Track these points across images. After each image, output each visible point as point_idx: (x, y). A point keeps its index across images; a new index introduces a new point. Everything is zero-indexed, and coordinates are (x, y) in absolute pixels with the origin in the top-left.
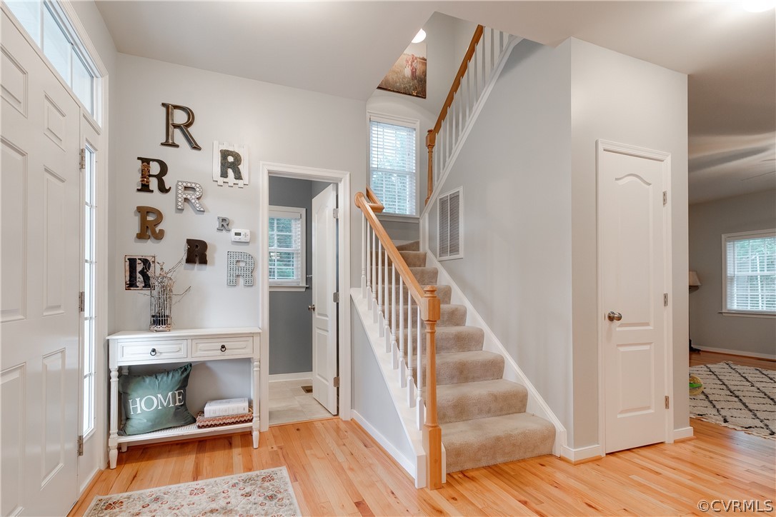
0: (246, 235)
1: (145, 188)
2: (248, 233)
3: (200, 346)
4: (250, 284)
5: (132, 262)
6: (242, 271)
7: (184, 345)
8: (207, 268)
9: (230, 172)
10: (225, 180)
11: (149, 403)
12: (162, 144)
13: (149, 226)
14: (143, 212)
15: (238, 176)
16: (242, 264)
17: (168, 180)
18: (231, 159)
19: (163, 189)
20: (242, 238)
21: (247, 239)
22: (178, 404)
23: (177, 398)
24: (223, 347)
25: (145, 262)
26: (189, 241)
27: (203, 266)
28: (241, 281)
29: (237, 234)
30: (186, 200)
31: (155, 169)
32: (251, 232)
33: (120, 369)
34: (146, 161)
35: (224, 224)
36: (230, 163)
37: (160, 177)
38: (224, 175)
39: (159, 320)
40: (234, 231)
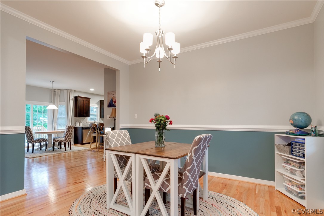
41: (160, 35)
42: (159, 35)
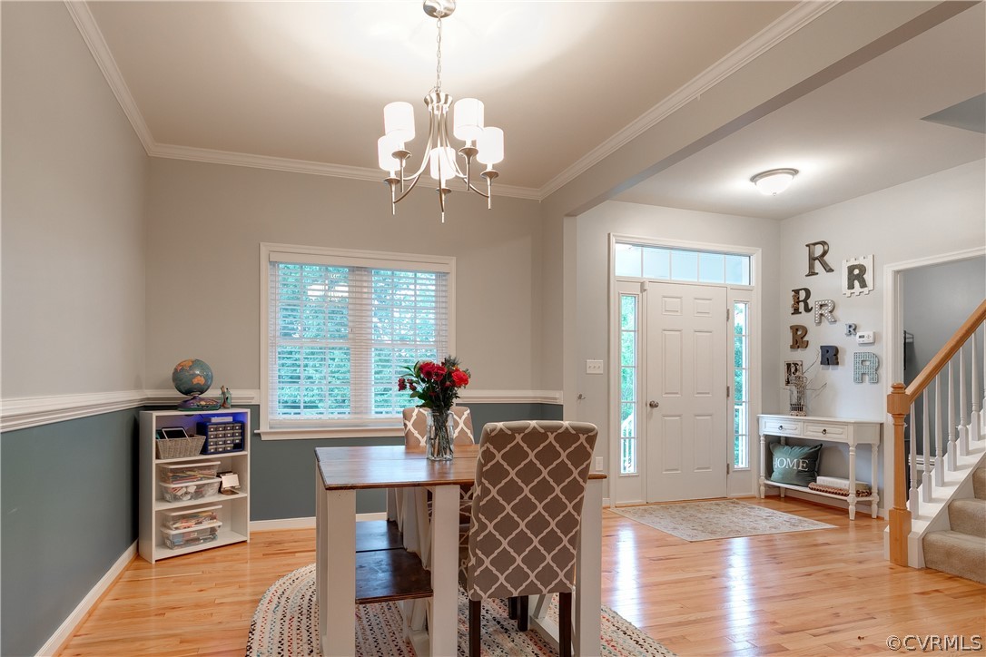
0: (869, 337)
1: (796, 311)
2: (872, 335)
3: (810, 427)
4: (876, 380)
5: (789, 365)
6: (868, 370)
7: (801, 424)
8: (840, 367)
9: (857, 283)
10: (852, 291)
11: (782, 463)
12: (807, 276)
13: (799, 338)
14: (795, 329)
15: (863, 285)
16: (868, 363)
17: (811, 302)
18: (856, 272)
19: (808, 310)
20: (865, 340)
21: (871, 340)
22: (800, 468)
23: (801, 464)
24: (825, 430)
25: (796, 364)
26: (822, 347)
27: (836, 366)
28: (867, 378)
29: (860, 337)
30: (821, 315)
31: (802, 295)
32: (874, 333)
33: (766, 436)
34: (797, 292)
35: (852, 329)
36: (856, 276)
37: (805, 301)
38: (851, 286)
39: (798, 408)
40: (859, 334)
41: (438, 107)
42: (435, 108)
